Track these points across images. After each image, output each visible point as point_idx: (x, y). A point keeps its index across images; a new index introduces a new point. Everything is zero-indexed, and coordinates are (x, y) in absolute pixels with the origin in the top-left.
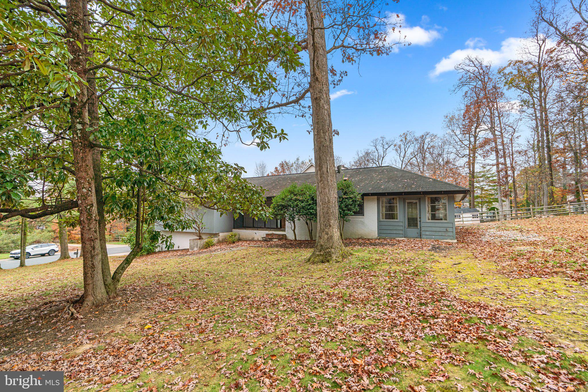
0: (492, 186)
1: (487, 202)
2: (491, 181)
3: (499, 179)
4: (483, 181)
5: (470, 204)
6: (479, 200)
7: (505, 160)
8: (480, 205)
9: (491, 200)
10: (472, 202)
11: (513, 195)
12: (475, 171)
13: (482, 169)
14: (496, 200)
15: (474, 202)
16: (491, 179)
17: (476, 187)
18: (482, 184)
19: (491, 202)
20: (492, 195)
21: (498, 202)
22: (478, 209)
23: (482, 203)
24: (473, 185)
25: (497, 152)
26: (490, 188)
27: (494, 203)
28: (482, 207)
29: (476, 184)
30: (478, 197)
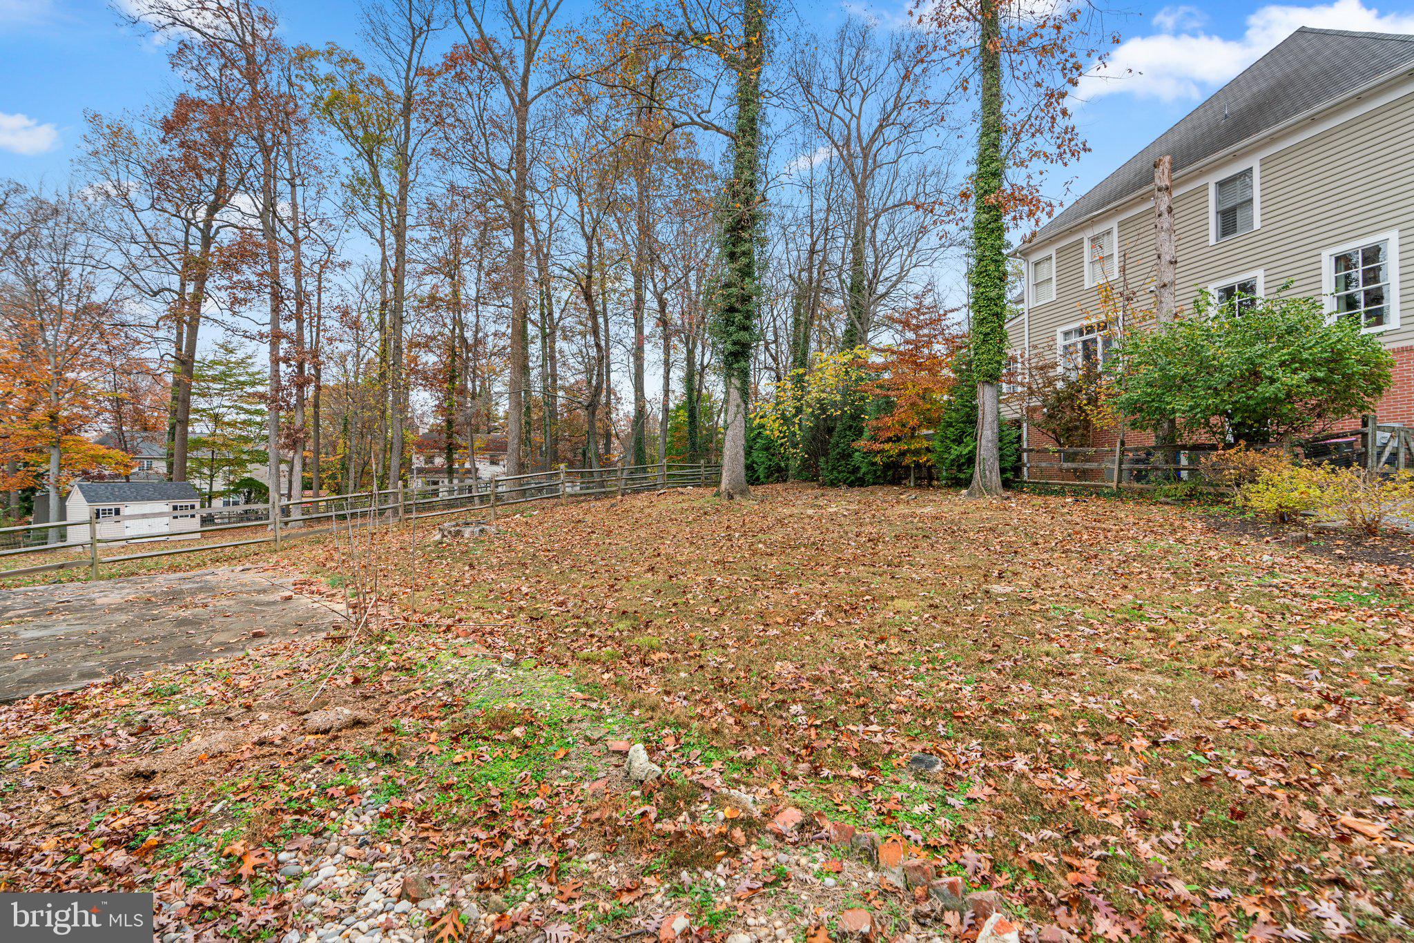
0: (247, 412)
1: (229, 462)
2: (249, 395)
3: (278, 388)
4: (220, 394)
5: (170, 466)
6: (205, 454)
7: (300, 328)
8: (206, 471)
9: (245, 457)
10: (176, 460)
11: (310, 445)
12: (197, 357)
13: (221, 355)
14: (262, 458)
15: (184, 459)
16: (249, 389)
17: (197, 411)
18: (216, 401)
19: (241, 464)
20: (246, 440)
21: (264, 461)
22: (197, 482)
23: (214, 465)
24: (186, 402)
25: (277, 298)
26: (243, 417)
27: (249, 466)
28: (212, 477)
29: (199, 403)
30: (199, 444)
